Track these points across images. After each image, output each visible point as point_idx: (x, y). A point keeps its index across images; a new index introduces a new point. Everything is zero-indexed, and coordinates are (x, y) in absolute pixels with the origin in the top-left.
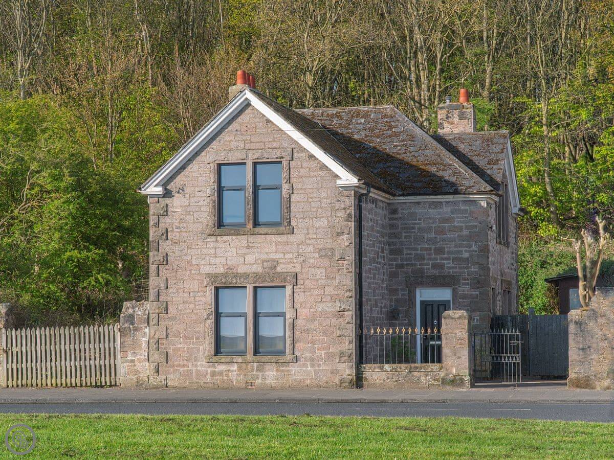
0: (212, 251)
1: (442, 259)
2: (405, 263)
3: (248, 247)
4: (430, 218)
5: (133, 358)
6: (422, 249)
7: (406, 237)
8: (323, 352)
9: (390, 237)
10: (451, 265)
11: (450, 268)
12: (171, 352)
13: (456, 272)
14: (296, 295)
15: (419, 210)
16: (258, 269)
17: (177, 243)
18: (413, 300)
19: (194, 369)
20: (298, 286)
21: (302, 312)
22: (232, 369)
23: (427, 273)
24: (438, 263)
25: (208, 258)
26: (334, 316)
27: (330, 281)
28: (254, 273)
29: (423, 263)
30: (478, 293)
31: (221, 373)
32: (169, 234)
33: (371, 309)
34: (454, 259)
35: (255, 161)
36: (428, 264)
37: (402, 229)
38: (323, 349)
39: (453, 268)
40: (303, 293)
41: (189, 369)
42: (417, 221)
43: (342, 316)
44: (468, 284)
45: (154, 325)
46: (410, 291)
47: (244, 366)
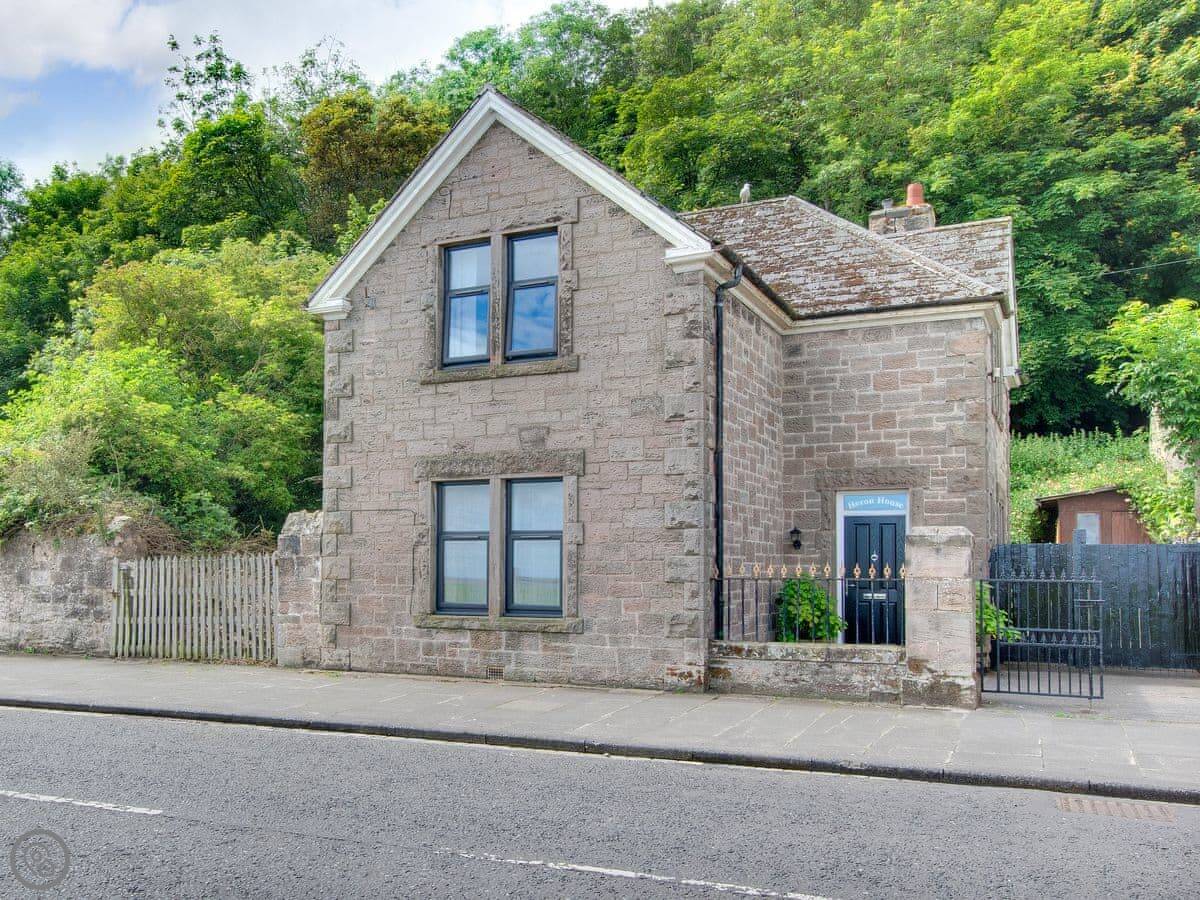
0: (429, 414)
1: (889, 436)
2: (815, 445)
3: (493, 403)
4: (865, 359)
5: (296, 614)
6: (848, 419)
7: (817, 398)
8: (637, 614)
9: (785, 400)
10: (909, 446)
11: (906, 453)
12: (357, 606)
13: (917, 461)
14: (583, 495)
15: (843, 346)
16: (512, 445)
17: (368, 402)
18: (830, 516)
19: (396, 639)
20: (588, 477)
21: (597, 531)
22: (462, 641)
23: (858, 463)
24: (882, 443)
25: (421, 428)
26: (659, 538)
27: (652, 464)
28: (504, 453)
29: (851, 446)
30: (965, 500)
31: (442, 648)
32: (356, 385)
33: (745, 530)
34: (914, 436)
35: (507, 232)
36: (860, 447)
37: (810, 382)
38: (638, 607)
39: (913, 452)
40: (597, 492)
41: (387, 638)
42: (841, 367)
43: (677, 539)
44: (943, 483)
45: (329, 555)
46: (825, 499)
47: (483, 636)
